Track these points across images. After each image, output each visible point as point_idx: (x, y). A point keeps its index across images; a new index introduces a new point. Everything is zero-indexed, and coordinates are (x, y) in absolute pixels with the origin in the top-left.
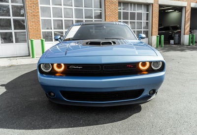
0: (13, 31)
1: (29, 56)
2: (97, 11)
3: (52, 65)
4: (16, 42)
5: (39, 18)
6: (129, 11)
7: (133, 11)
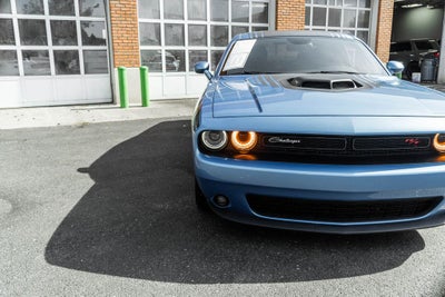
0: (80, 48)
1: (113, 102)
2: (257, 6)
3: (229, 133)
4: (86, 73)
5: (135, 19)
6: (328, 7)
7: (336, 7)
